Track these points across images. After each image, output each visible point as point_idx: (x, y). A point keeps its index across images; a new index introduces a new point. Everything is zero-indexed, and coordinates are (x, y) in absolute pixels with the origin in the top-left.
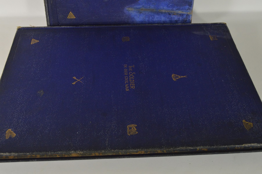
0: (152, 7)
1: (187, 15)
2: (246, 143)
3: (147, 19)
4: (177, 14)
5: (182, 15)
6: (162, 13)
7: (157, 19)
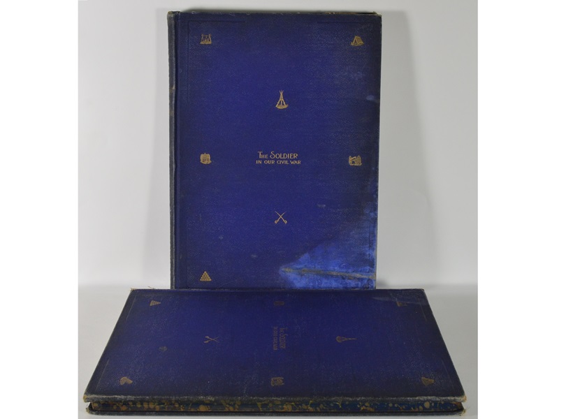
0: (318, 267)
1: (369, 280)
2: (421, 396)
3: (312, 284)
4: (355, 278)
5: (361, 280)
6: (332, 276)
7: (325, 286)
